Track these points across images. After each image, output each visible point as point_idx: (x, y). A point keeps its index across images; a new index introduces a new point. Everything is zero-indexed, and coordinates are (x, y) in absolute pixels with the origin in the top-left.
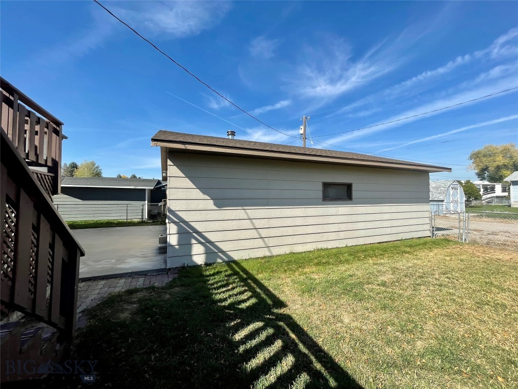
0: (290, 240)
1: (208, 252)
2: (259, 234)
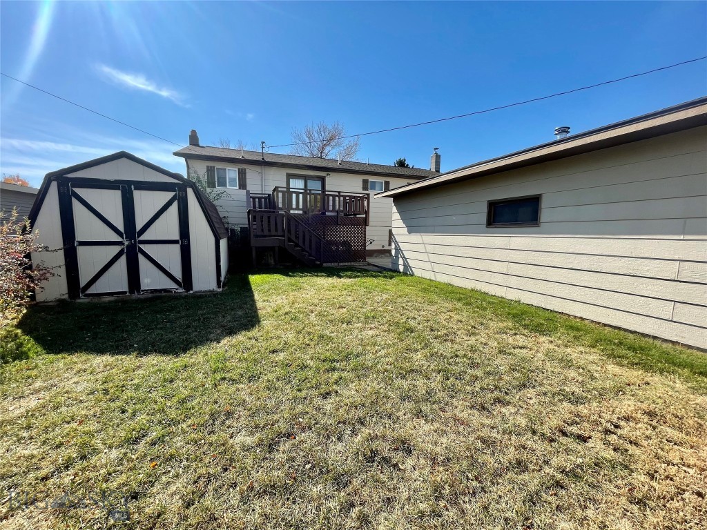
1: (404, 265)
2: (429, 258)
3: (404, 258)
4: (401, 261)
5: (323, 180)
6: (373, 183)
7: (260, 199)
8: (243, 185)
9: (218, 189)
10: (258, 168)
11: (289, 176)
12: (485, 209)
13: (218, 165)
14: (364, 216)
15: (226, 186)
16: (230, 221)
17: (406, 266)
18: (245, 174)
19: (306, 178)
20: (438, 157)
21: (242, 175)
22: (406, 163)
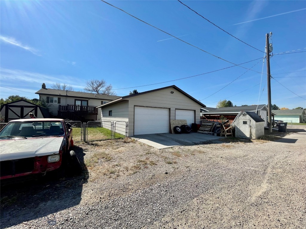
5: (87, 101)
7: (64, 107)
8: (59, 102)
9: (50, 103)
10: (65, 98)
11: (75, 100)
13: (50, 97)
15: (53, 102)
16: (53, 113)
18: (60, 99)
19: (81, 101)
21: (59, 99)
22: (137, 91)
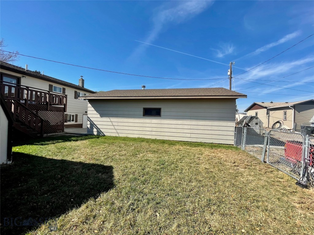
0: (126, 132)
1: (98, 131)
2: (114, 128)
3: (97, 128)
4: (95, 130)
6: (55, 88)
12: (142, 110)
14: (63, 106)
17: (99, 131)
20: (83, 81)
